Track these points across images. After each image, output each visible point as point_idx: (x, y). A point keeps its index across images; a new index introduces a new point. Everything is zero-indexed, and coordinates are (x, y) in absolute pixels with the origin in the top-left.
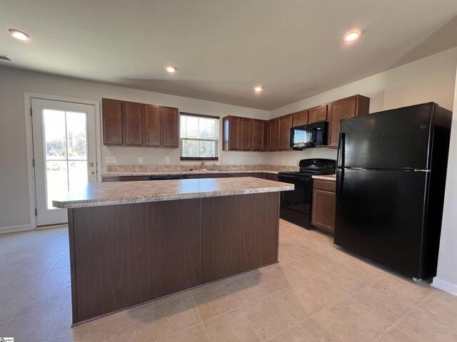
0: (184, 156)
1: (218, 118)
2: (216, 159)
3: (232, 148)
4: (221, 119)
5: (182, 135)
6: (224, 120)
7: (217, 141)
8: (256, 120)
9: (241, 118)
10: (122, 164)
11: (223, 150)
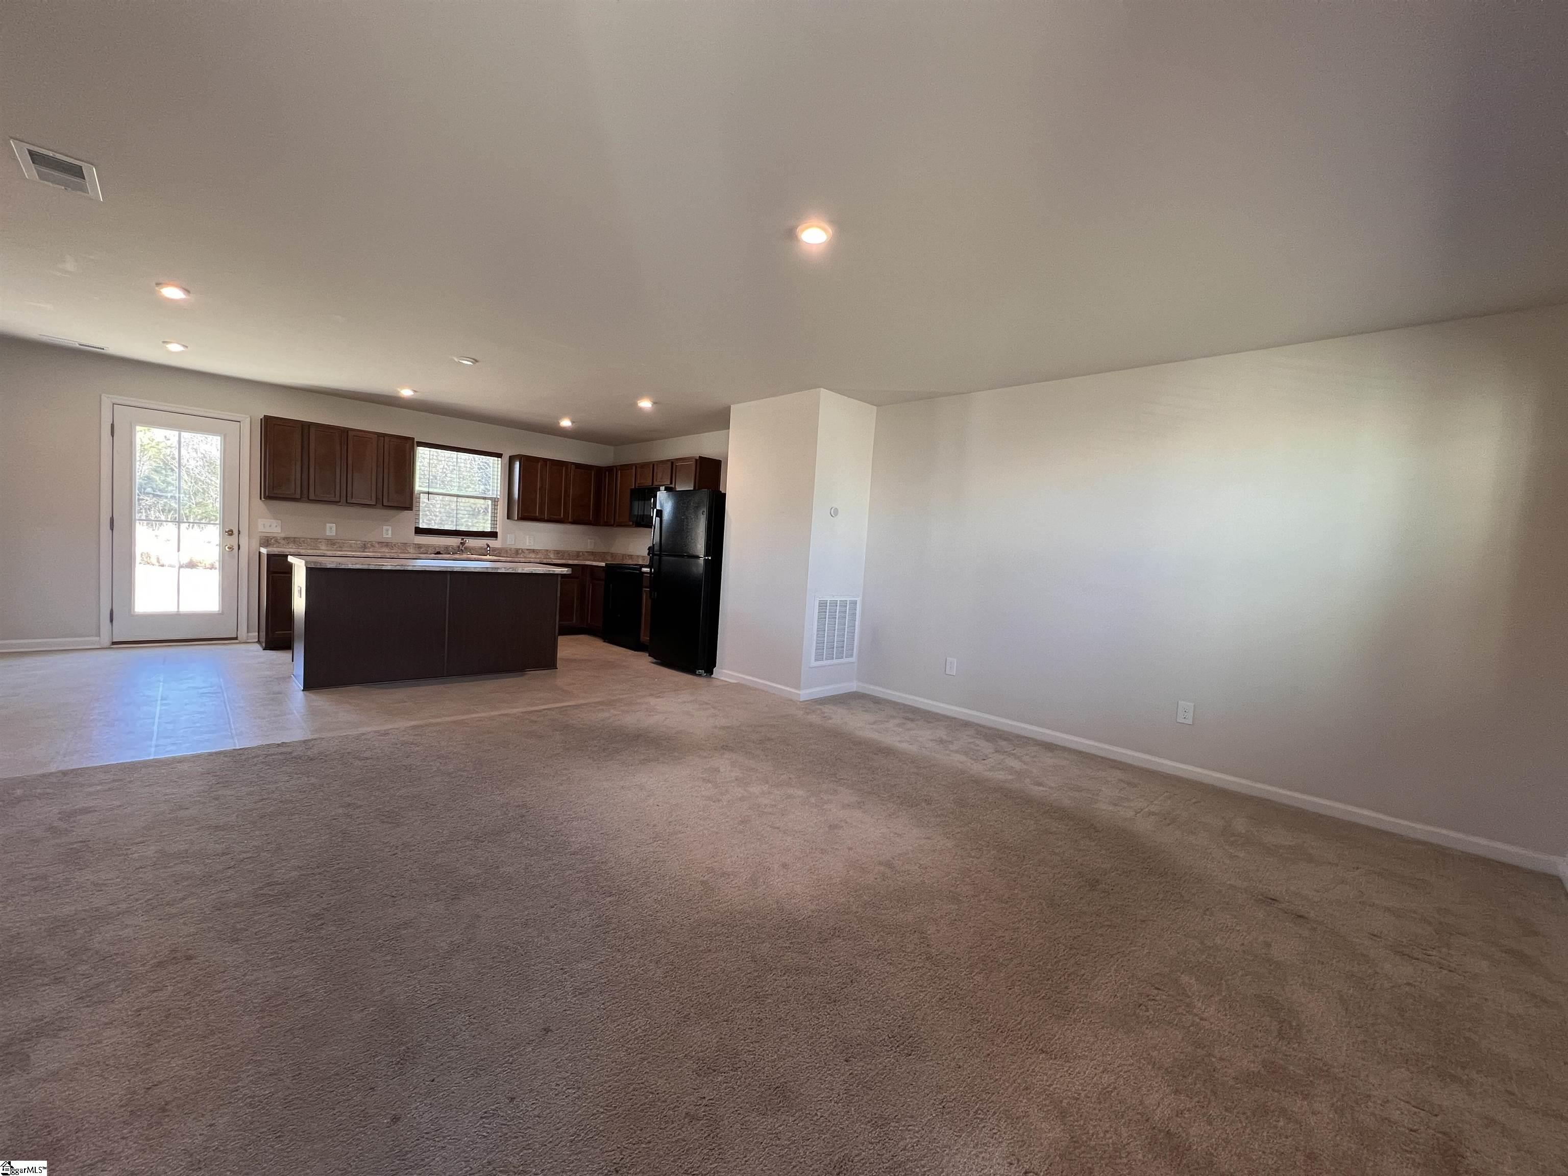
0: (423, 525)
1: (499, 455)
2: (493, 535)
3: (526, 516)
4: (506, 457)
5: (419, 486)
6: (512, 459)
7: (495, 501)
8: (578, 466)
9: (545, 461)
10: (292, 534)
11: (508, 518)
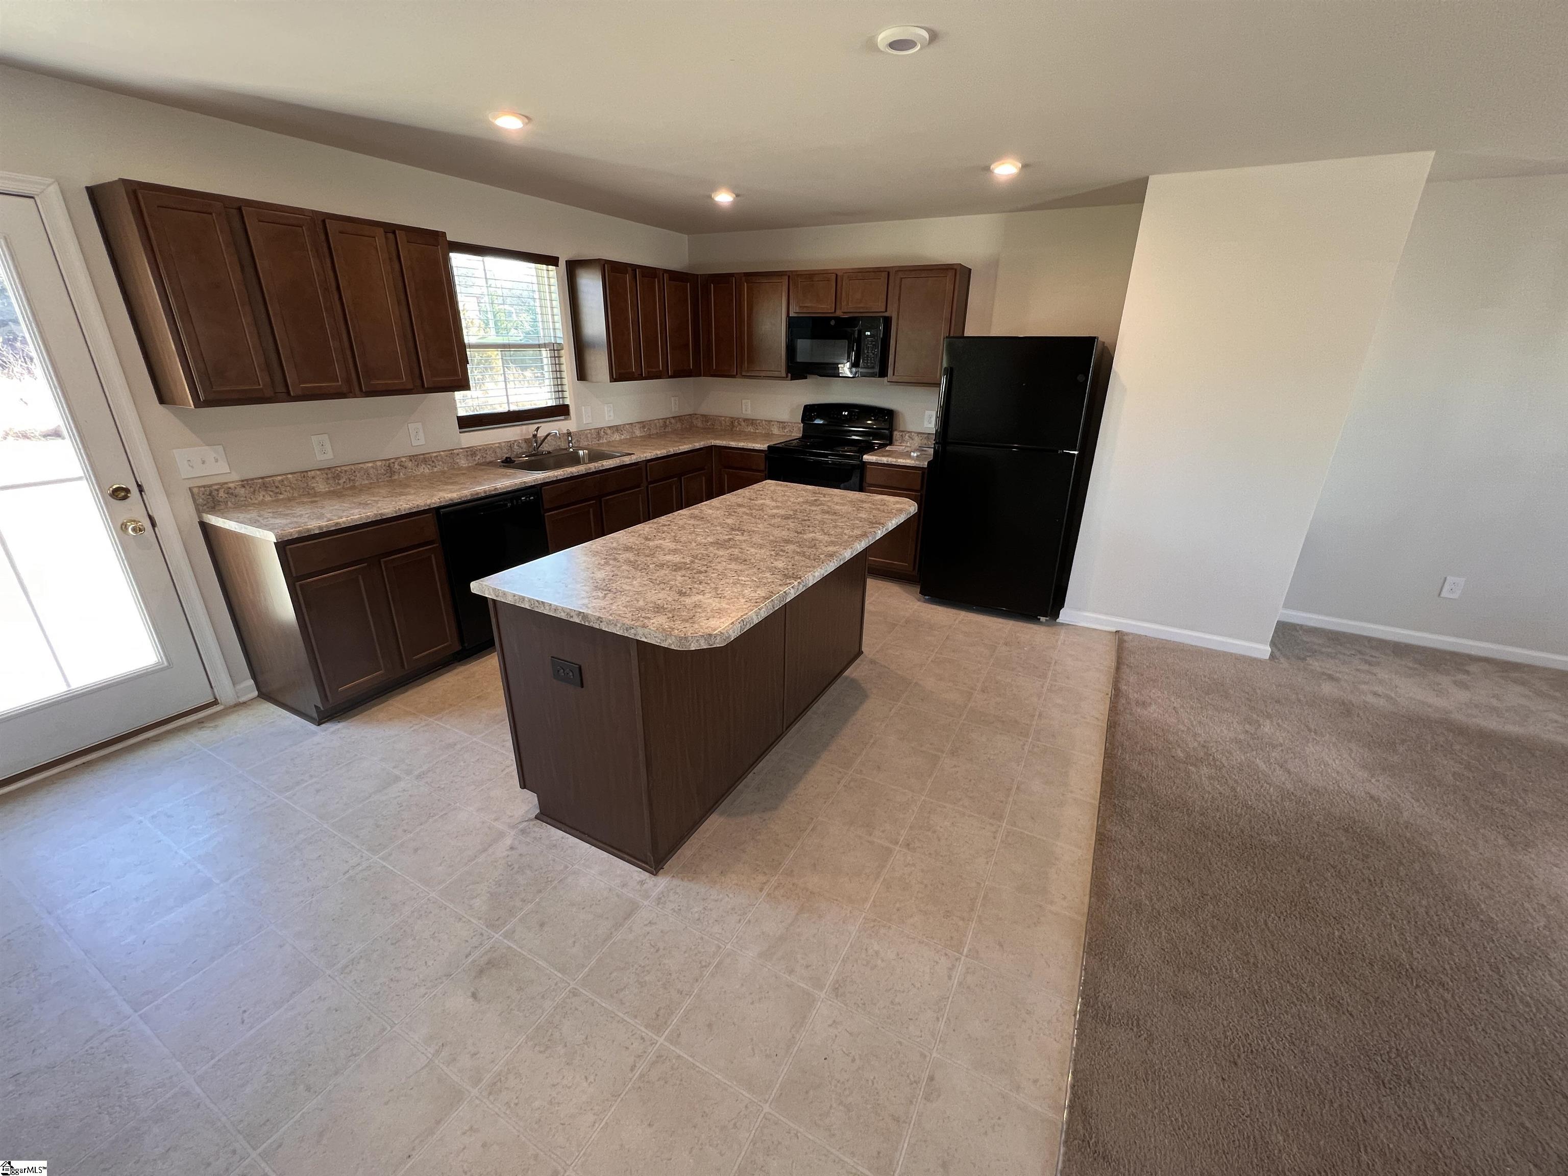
1: (551, 261)
2: (561, 411)
4: (562, 263)
6: (572, 268)
11: (580, 377)
